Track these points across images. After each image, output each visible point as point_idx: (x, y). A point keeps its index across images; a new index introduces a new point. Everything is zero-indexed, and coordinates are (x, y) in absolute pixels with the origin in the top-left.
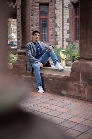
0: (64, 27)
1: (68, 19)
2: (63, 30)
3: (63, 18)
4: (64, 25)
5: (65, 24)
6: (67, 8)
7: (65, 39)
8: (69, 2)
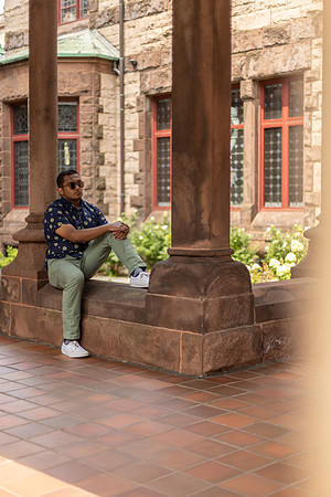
0: (127, 165)
1: (135, 142)
2: (123, 173)
3: (123, 139)
4: (126, 158)
5: (127, 155)
6: (132, 108)
7: (128, 200)
8: (138, 90)
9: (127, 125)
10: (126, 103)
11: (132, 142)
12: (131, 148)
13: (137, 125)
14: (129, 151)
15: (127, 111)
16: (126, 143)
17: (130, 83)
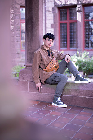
4: (47, 31)
8: (53, 5)
9: (48, 18)
10: (47, 10)
11: (50, 25)
12: (50, 27)
13: (53, 18)
14: (49, 28)
15: (47, 13)
16: (47, 25)
17: (49, 2)
